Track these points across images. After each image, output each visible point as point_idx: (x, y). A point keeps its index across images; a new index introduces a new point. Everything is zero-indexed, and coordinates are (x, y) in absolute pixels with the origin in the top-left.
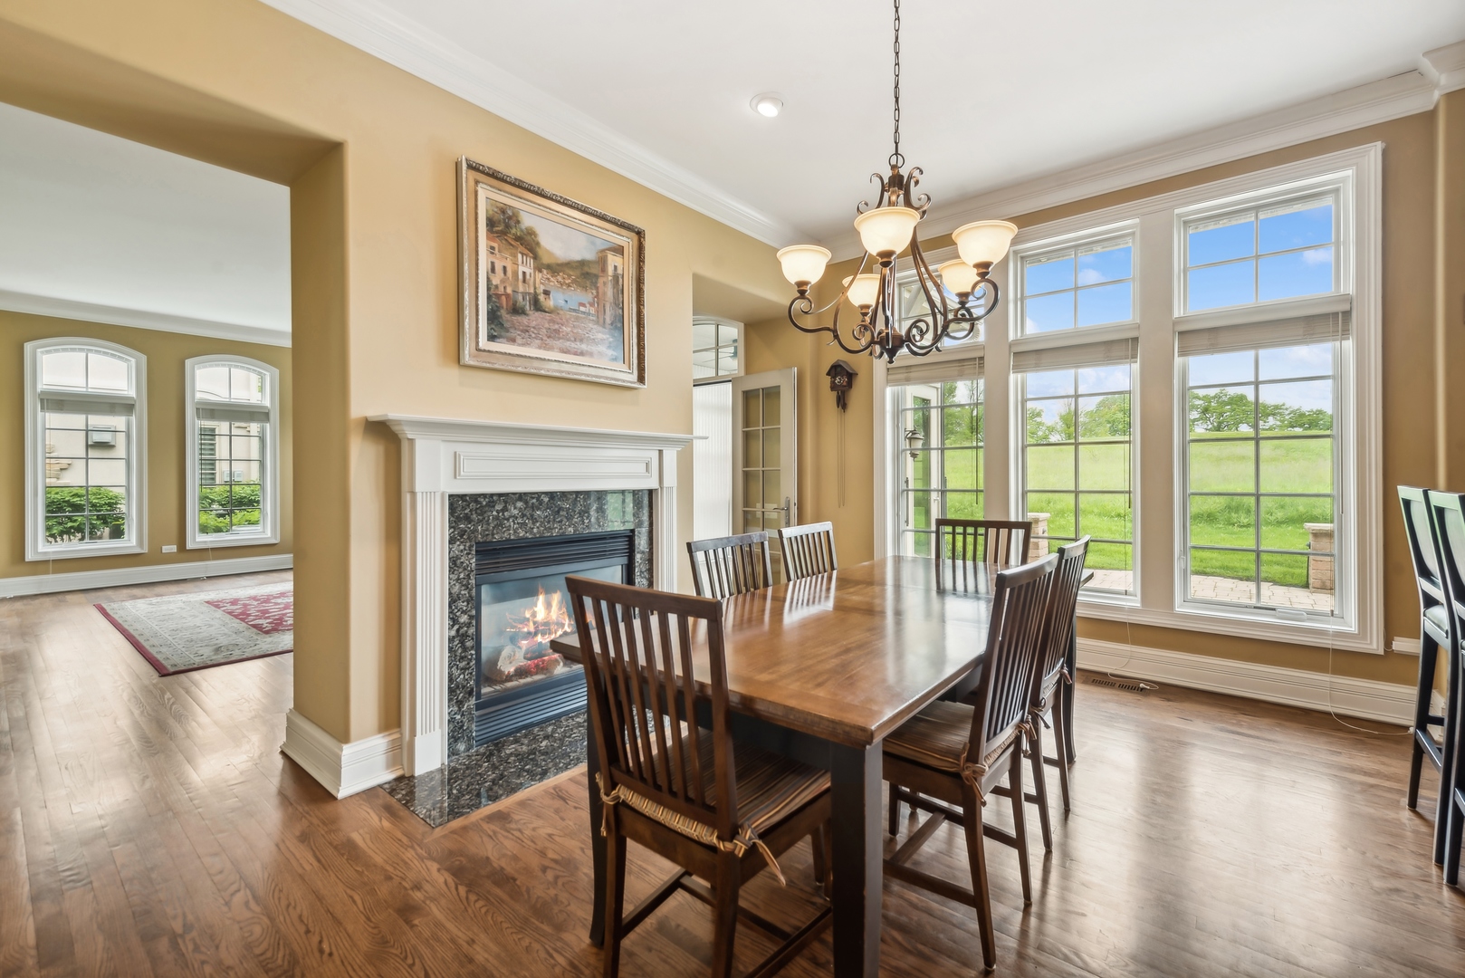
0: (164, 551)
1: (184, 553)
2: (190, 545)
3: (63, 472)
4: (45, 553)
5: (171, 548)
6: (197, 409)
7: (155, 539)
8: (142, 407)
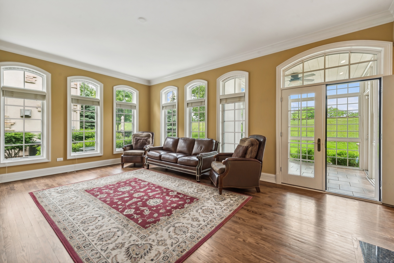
0: (58, 161)
1: (67, 161)
2: (68, 158)
3: (12, 126)
4: (4, 164)
5: (61, 159)
6: (72, 99)
7: (54, 155)
8: (49, 96)
